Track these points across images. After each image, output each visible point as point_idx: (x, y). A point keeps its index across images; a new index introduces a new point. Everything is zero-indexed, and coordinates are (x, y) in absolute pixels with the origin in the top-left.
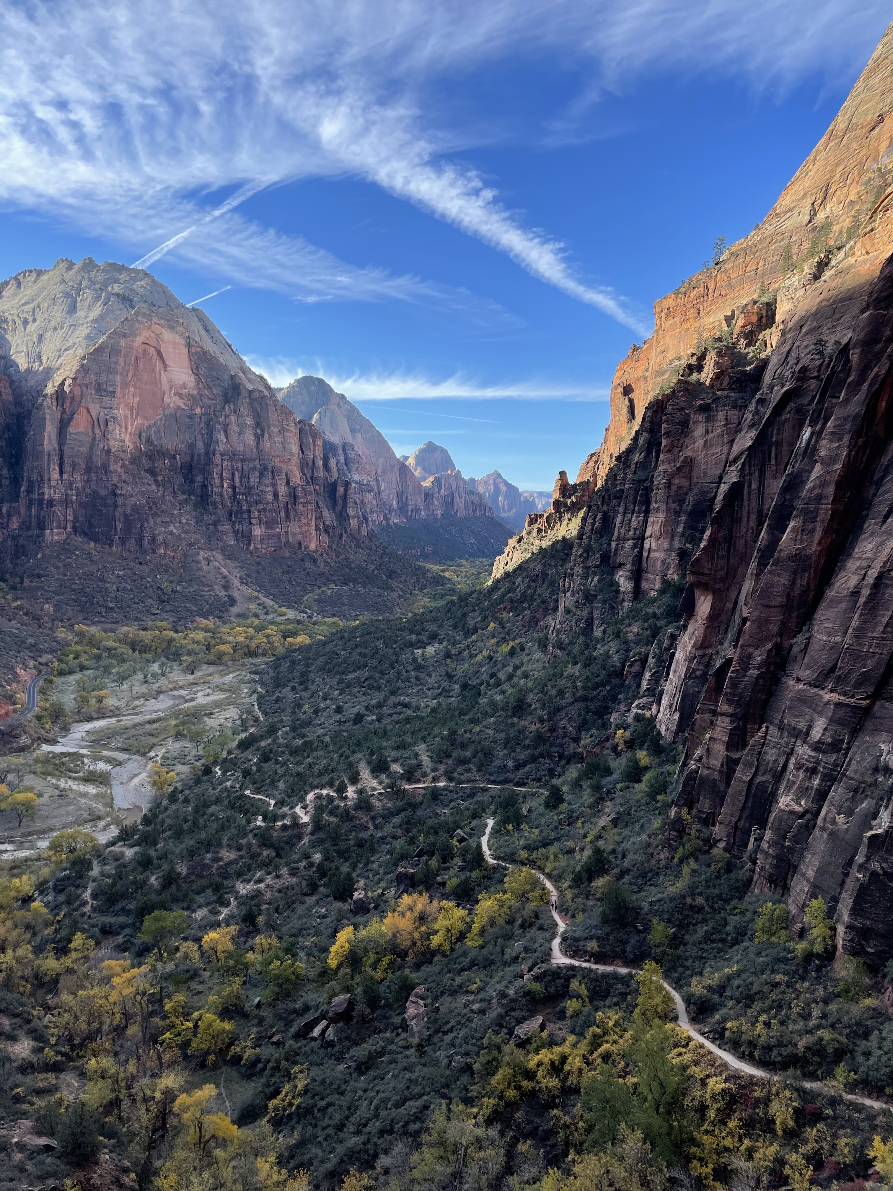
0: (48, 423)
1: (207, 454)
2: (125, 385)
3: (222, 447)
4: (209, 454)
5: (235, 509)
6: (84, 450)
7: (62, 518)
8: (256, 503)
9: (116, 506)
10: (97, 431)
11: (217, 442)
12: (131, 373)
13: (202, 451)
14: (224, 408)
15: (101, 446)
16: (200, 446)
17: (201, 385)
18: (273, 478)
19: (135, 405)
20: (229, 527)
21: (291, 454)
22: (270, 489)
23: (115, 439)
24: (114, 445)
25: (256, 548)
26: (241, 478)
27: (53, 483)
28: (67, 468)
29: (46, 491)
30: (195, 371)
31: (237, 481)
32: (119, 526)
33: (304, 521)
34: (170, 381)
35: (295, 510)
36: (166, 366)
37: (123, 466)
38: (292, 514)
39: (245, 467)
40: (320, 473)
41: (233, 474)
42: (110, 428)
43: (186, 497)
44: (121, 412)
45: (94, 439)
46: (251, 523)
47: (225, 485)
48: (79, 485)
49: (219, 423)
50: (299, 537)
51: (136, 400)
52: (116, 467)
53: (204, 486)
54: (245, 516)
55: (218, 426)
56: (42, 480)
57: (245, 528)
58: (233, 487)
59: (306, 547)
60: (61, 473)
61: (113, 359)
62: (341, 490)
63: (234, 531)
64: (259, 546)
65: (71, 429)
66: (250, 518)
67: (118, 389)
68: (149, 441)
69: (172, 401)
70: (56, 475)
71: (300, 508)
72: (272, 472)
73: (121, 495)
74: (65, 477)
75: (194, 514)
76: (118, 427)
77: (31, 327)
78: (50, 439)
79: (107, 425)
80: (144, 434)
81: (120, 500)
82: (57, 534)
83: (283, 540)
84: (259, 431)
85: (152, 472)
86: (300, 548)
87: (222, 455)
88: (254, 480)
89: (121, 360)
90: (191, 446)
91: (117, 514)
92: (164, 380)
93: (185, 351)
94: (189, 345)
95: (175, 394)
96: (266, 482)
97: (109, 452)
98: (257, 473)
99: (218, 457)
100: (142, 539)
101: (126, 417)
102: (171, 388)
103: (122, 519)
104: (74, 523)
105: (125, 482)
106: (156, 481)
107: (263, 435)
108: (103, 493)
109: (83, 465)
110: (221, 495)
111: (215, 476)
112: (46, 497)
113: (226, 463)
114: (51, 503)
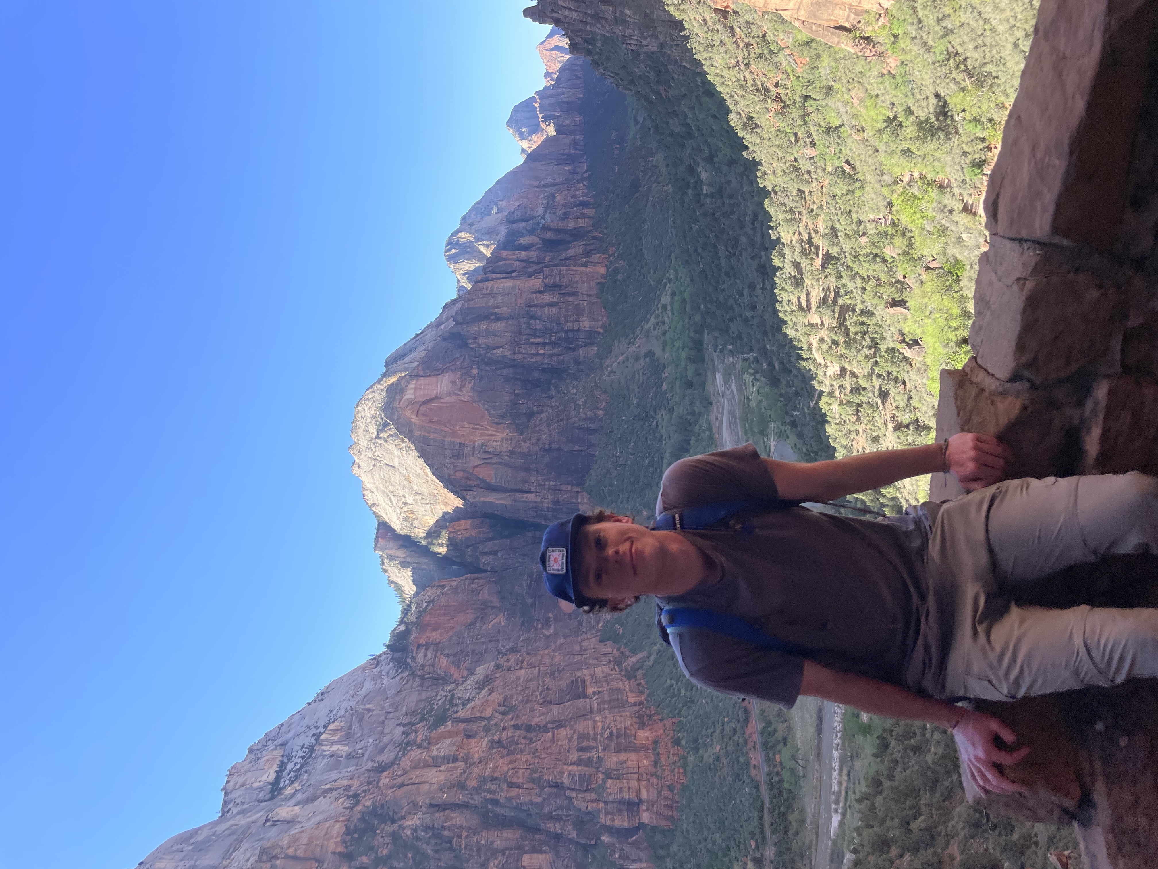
0: (487, 500)
1: (513, 366)
2: (454, 434)
3: (507, 352)
4: (513, 365)
5: (565, 344)
6: (510, 472)
7: (569, 494)
8: (559, 324)
9: (559, 450)
10: (494, 460)
11: (503, 357)
12: (443, 428)
13: (511, 370)
14: (472, 348)
15: (506, 458)
16: (505, 372)
17: (453, 368)
18: (536, 306)
19: (472, 426)
20: (581, 351)
21: (513, 287)
22: (546, 310)
23: (501, 446)
24: (506, 447)
25: (603, 326)
26: (536, 336)
27: (539, 500)
28: (526, 487)
29: (545, 505)
30: (439, 372)
31: (538, 340)
32: (576, 448)
33: (577, 278)
34: (449, 394)
35: (567, 286)
36: (436, 398)
37: (524, 441)
38: (570, 289)
39: (527, 332)
40: (533, 254)
41: (533, 343)
42: (491, 449)
43: (552, 388)
44: (477, 439)
45: (500, 463)
46: (578, 330)
47: (542, 351)
48: (540, 478)
49: (485, 354)
50: (593, 283)
51: (466, 425)
52: (525, 446)
53: (544, 370)
54: (571, 335)
55: (489, 355)
56: (536, 507)
57: (582, 335)
58: (544, 344)
59: (603, 276)
60: (530, 492)
61: (432, 442)
62: (549, 235)
63: (585, 346)
64: (600, 323)
65: (493, 482)
66: (573, 330)
67: (458, 440)
68: (503, 416)
69: (466, 394)
70: (532, 497)
71: (565, 281)
72: (530, 307)
73: (549, 444)
74: (533, 489)
75: (568, 381)
76: (491, 443)
77: (410, 500)
78: (501, 499)
79: (488, 452)
80: (496, 420)
81: (555, 446)
82: (583, 499)
83: (594, 300)
84: (493, 317)
85: (531, 415)
86: (603, 284)
87: (514, 353)
88: (538, 325)
89: (432, 436)
90: (507, 379)
91: (566, 449)
92: (448, 399)
93: (422, 380)
94: (417, 376)
95: (461, 391)
96: (539, 313)
97: (512, 452)
98: (532, 321)
99: (516, 356)
100: (588, 429)
101: (481, 435)
102: (456, 394)
103: (571, 445)
104: (573, 485)
105: (538, 440)
106: (539, 413)
107: (496, 314)
108: (547, 459)
109: (523, 474)
110: (551, 356)
111: (534, 360)
112: (551, 506)
113: (522, 350)
114: (556, 502)
